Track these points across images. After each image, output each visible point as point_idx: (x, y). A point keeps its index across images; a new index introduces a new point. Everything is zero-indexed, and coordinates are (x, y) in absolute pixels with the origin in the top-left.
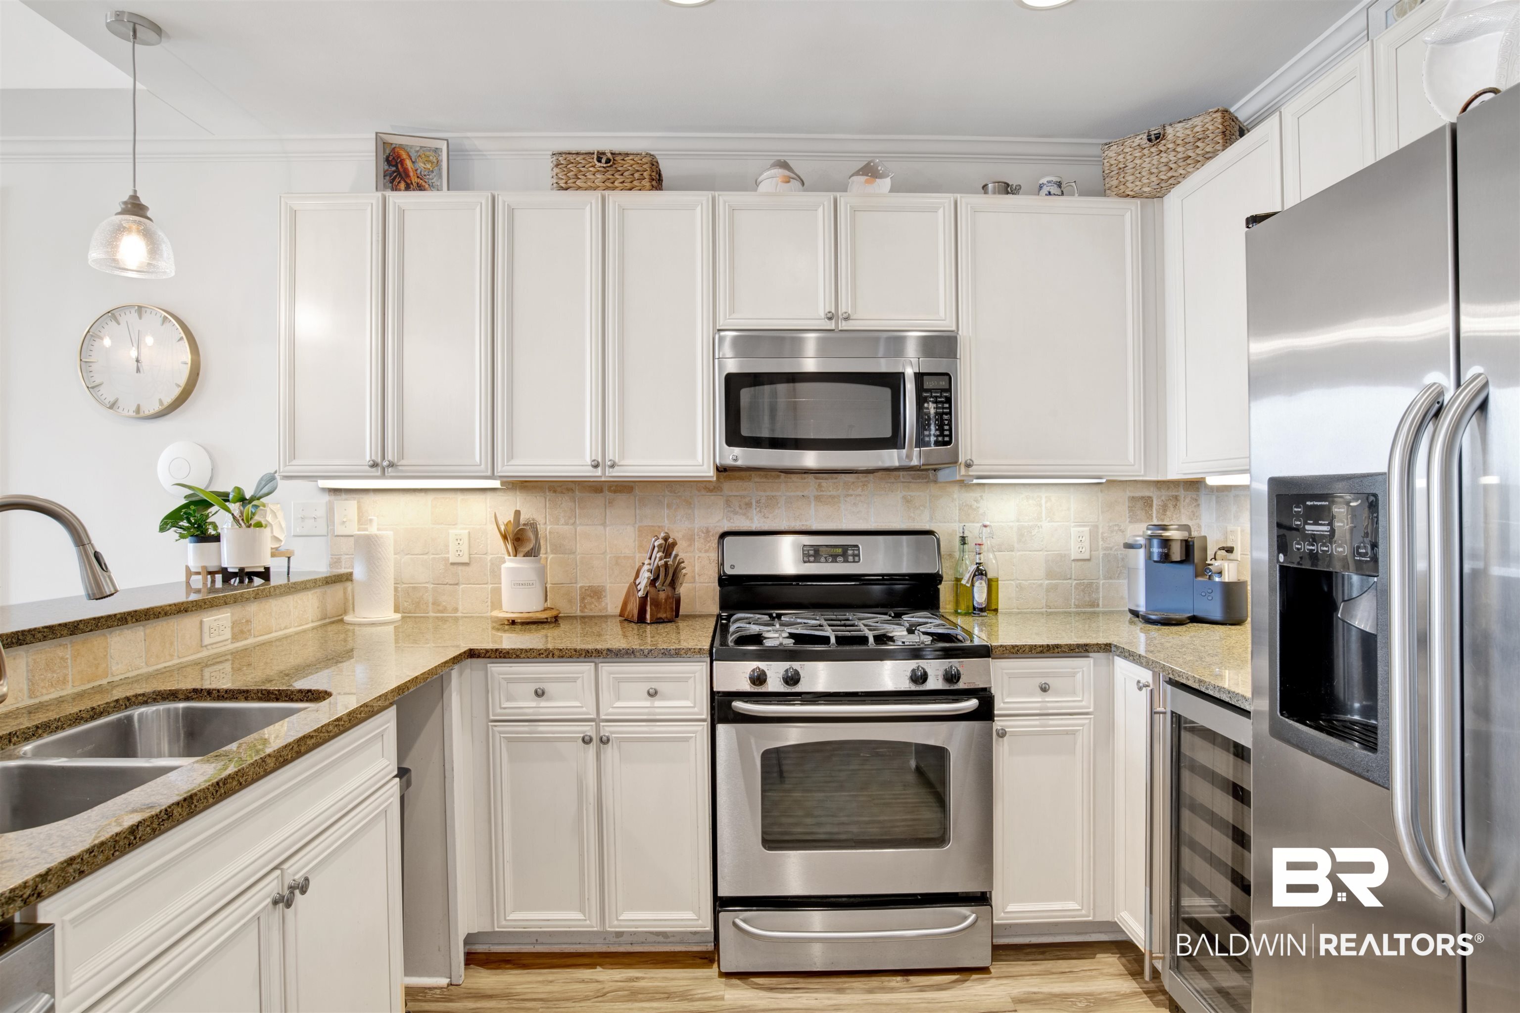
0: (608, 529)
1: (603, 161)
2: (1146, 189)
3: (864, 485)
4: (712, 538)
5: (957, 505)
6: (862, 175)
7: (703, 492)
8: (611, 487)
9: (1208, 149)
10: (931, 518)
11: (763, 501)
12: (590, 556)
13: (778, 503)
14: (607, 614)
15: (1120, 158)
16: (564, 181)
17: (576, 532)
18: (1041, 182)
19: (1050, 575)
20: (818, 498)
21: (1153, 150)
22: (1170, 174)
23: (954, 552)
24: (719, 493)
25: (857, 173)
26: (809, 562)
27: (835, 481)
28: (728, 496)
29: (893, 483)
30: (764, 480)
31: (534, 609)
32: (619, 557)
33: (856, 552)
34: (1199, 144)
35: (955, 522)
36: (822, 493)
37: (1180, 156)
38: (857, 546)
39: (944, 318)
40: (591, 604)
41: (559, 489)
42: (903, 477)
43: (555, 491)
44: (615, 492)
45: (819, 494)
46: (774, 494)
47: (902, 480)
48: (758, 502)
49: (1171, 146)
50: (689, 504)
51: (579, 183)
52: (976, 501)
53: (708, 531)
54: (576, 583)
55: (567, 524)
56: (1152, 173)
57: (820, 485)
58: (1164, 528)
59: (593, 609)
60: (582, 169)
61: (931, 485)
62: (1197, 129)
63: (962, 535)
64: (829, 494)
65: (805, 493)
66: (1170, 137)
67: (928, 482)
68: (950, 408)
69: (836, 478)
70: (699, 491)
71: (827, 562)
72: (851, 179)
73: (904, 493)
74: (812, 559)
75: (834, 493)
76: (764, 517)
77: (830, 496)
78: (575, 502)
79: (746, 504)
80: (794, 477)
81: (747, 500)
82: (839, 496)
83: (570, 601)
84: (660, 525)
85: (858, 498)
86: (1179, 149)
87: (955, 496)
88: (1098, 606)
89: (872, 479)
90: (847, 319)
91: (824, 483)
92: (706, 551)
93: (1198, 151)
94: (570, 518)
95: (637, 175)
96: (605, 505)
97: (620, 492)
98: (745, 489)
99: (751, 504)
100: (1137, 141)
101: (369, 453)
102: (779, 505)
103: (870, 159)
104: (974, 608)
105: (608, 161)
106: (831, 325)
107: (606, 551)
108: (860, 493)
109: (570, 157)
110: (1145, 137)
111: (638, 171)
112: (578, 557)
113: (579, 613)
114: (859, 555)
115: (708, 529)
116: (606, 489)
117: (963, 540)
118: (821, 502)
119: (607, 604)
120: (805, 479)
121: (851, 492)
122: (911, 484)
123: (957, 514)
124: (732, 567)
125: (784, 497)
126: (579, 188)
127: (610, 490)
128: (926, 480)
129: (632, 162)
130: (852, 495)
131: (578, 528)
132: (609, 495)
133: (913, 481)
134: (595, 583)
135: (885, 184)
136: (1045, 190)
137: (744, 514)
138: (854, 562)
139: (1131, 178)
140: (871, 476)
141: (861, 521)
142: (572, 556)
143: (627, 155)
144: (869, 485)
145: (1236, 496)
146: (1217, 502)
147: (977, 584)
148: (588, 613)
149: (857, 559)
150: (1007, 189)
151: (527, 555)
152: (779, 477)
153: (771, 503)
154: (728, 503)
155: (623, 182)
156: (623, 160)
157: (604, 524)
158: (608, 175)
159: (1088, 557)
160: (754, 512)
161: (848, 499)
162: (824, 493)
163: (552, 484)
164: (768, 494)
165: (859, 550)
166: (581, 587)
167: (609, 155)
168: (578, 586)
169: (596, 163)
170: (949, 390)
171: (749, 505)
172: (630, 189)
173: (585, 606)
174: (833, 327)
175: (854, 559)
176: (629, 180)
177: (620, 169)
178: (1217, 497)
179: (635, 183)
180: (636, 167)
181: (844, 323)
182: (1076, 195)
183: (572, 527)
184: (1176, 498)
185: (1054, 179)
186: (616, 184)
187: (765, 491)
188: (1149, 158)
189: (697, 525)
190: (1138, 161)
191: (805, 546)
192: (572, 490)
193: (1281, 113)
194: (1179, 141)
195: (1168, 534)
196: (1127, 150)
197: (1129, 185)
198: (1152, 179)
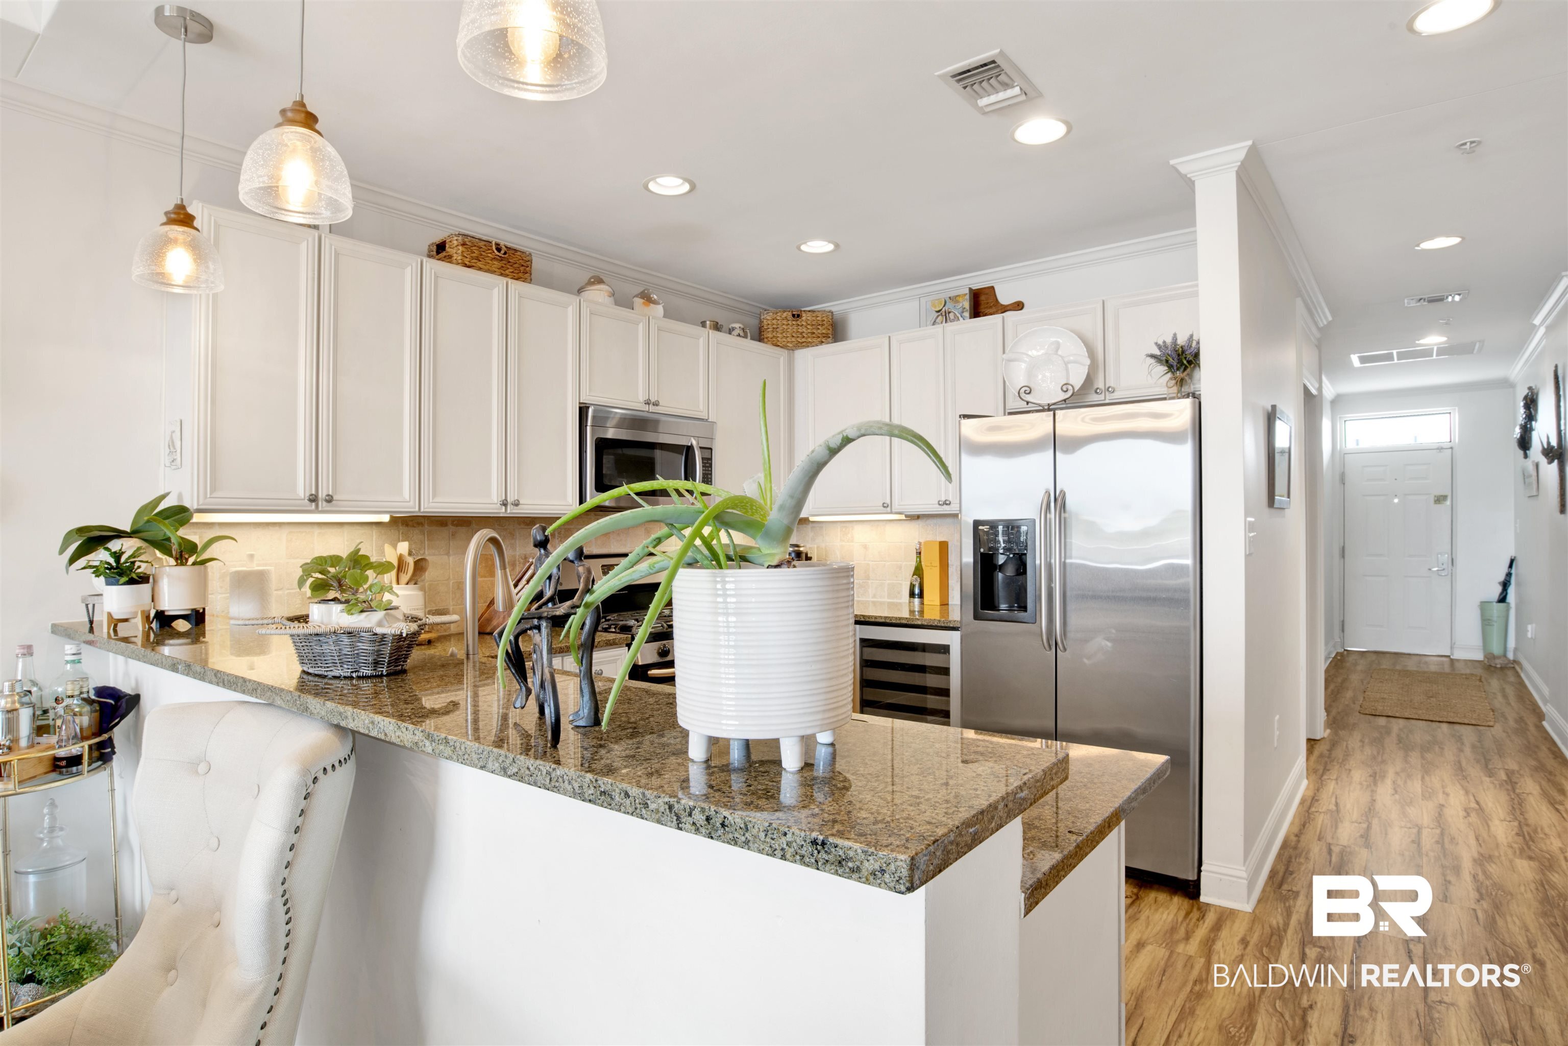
0: (451, 558)
1: (502, 252)
2: (791, 345)
6: (641, 298)
8: (453, 521)
9: (824, 331)
14: (451, 633)
15: (774, 322)
16: (468, 260)
18: (734, 325)
21: (794, 323)
22: (804, 340)
25: (636, 296)
34: (819, 327)
37: (809, 331)
39: (702, 410)
41: (410, 523)
43: (407, 525)
44: (457, 525)
49: (804, 323)
51: (479, 264)
56: (793, 337)
58: (797, 546)
60: (483, 253)
62: (818, 318)
66: (804, 318)
68: (711, 471)
70: (519, 524)
72: (635, 299)
78: (424, 534)
86: (809, 327)
90: (656, 405)
93: (819, 331)
95: (522, 269)
97: (461, 525)
100: (785, 314)
103: (645, 288)
105: (505, 253)
106: (647, 409)
107: (451, 577)
109: (474, 241)
110: (790, 314)
111: (523, 266)
112: (427, 584)
126: (480, 269)
127: (453, 524)
129: (518, 257)
132: (452, 528)
135: (659, 310)
136: (736, 332)
139: (780, 336)
143: (516, 250)
150: (717, 327)
155: (512, 272)
156: (514, 254)
157: (448, 554)
158: (503, 265)
167: (504, 248)
169: (496, 251)
170: (711, 459)
172: (516, 279)
174: (649, 410)
176: (516, 272)
177: (511, 261)
179: (519, 274)
180: (521, 262)
181: (654, 407)
182: (749, 338)
185: (742, 326)
186: (507, 272)
188: (792, 327)
189: (518, 554)
190: (784, 326)
191: (603, 566)
192: (421, 524)
193: (889, 337)
194: (809, 322)
195: (801, 549)
196: (778, 318)
197: (779, 339)
198: (793, 339)
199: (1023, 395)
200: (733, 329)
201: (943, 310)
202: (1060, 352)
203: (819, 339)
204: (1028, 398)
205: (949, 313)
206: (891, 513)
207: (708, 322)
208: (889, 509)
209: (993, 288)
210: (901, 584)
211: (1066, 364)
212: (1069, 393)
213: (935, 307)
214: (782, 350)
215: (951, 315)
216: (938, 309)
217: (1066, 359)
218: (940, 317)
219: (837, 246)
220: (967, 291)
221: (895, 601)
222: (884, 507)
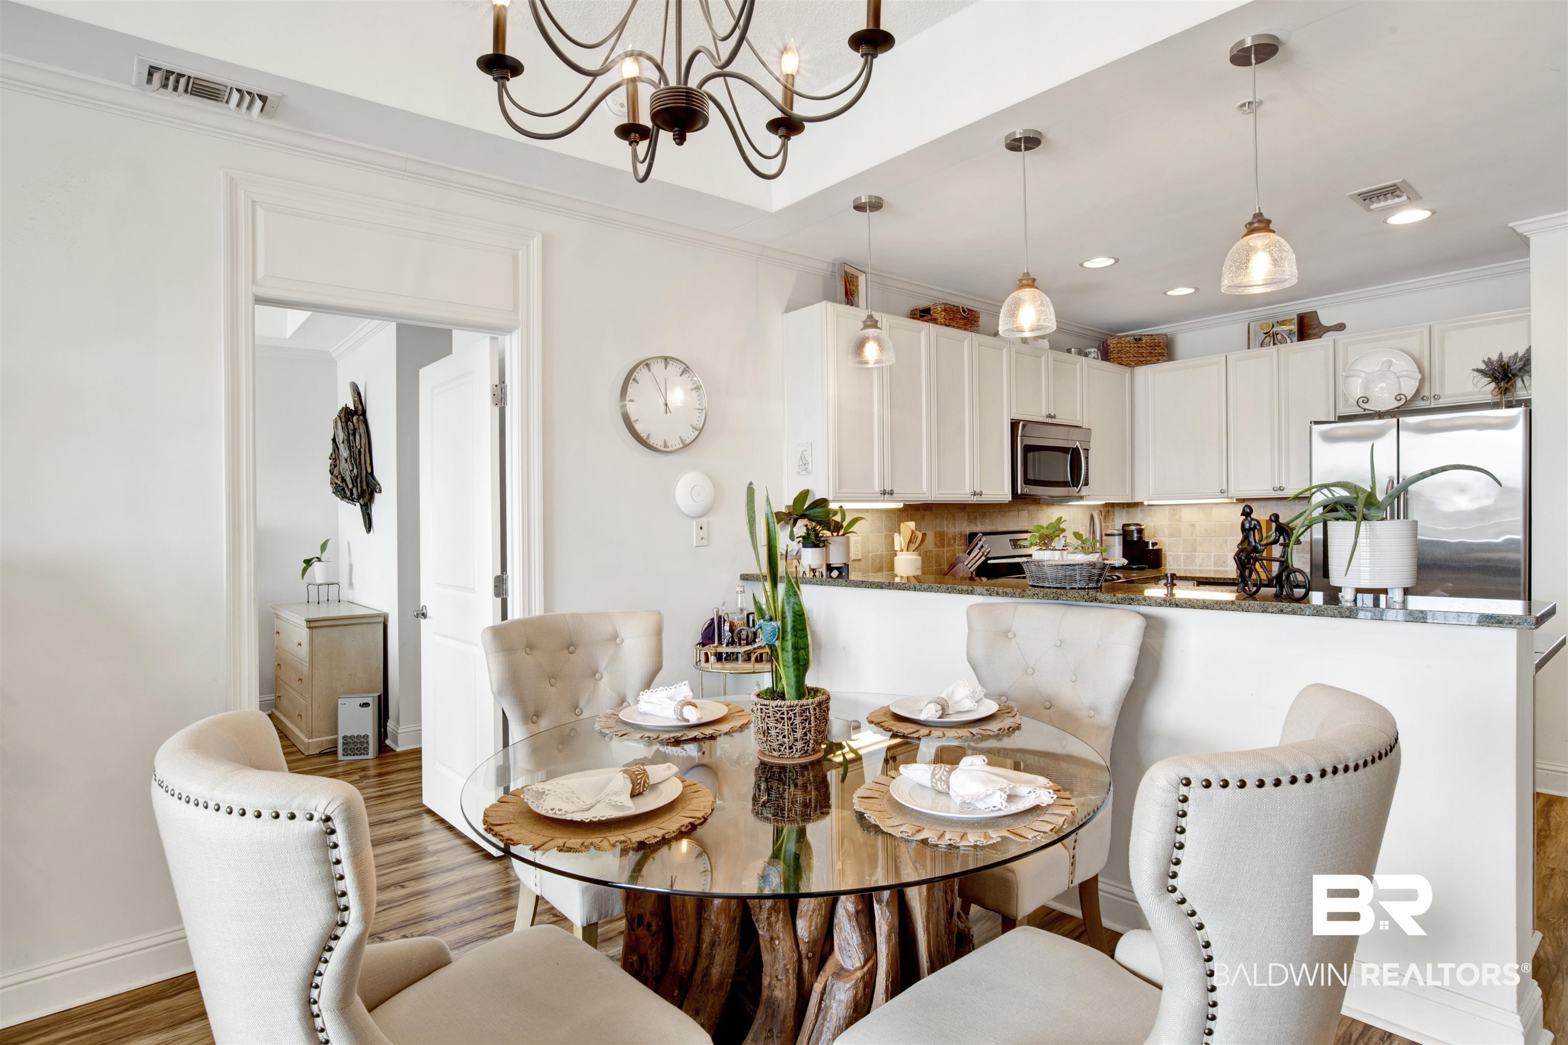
1: (966, 313)
2: (1133, 363)
9: (1160, 351)
11: (981, 514)
15: (1119, 345)
18: (1091, 350)
21: (1136, 345)
22: (1143, 359)
28: (968, 512)
34: (1157, 348)
37: (1148, 351)
39: (1079, 420)
48: (979, 515)
49: (1144, 346)
52: (1052, 514)
56: (1135, 356)
58: (1139, 525)
60: (956, 315)
62: (1155, 341)
66: (1144, 341)
68: (1090, 466)
71: (1018, 548)
74: (1014, 547)
75: (1006, 510)
79: (975, 517)
81: (975, 515)
82: (1008, 512)
86: (1148, 348)
90: (1054, 417)
92: (961, 546)
93: (1156, 351)
99: (977, 517)
100: (1128, 339)
101: (877, 488)
106: (1049, 421)
110: (1133, 338)
111: (975, 321)
126: (954, 327)
129: (975, 315)
130: (1012, 511)
136: (1092, 355)
137: (974, 523)
139: (1124, 356)
143: (973, 310)
146: (1127, 513)
153: (984, 516)
156: (971, 312)
158: (965, 321)
160: (978, 521)
167: (965, 310)
169: (962, 313)
170: (1088, 458)
176: (973, 325)
177: (970, 318)
178: (1127, 511)
179: (973, 328)
180: (976, 318)
181: (1053, 420)
182: (1100, 359)
184: (1108, 511)
185: (1095, 350)
186: (968, 326)
188: (1134, 349)
189: (957, 530)
190: (1127, 349)
191: (1010, 540)
193: (1226, 356)
194: (1148, 344)
196: (1122, 342)
197: (1123, 359)
198: (1135, 359)
199: (1361, 403)
200: (1090, 353)
201: (1271, 332)
202: (1392, 369)
203: (1156, 358)
204: (1366, 406)
205: (1277, 334)
206: (1227, 498)
207: (1073, 349)
208: (1225, 495)
209: (1316, 312)
210: (1227, 555)
211: (1398, 378)
212: (1403, 402)
213: (1263, 330)
214: (1126, 367)
215: (1279, 337)
216: (1266, 331)
217: (1398, 374)
218: (1268, 338)
219: (1197, 289)
220: (1295, 317)
221: (1221, 569)
222: (1222, 492)
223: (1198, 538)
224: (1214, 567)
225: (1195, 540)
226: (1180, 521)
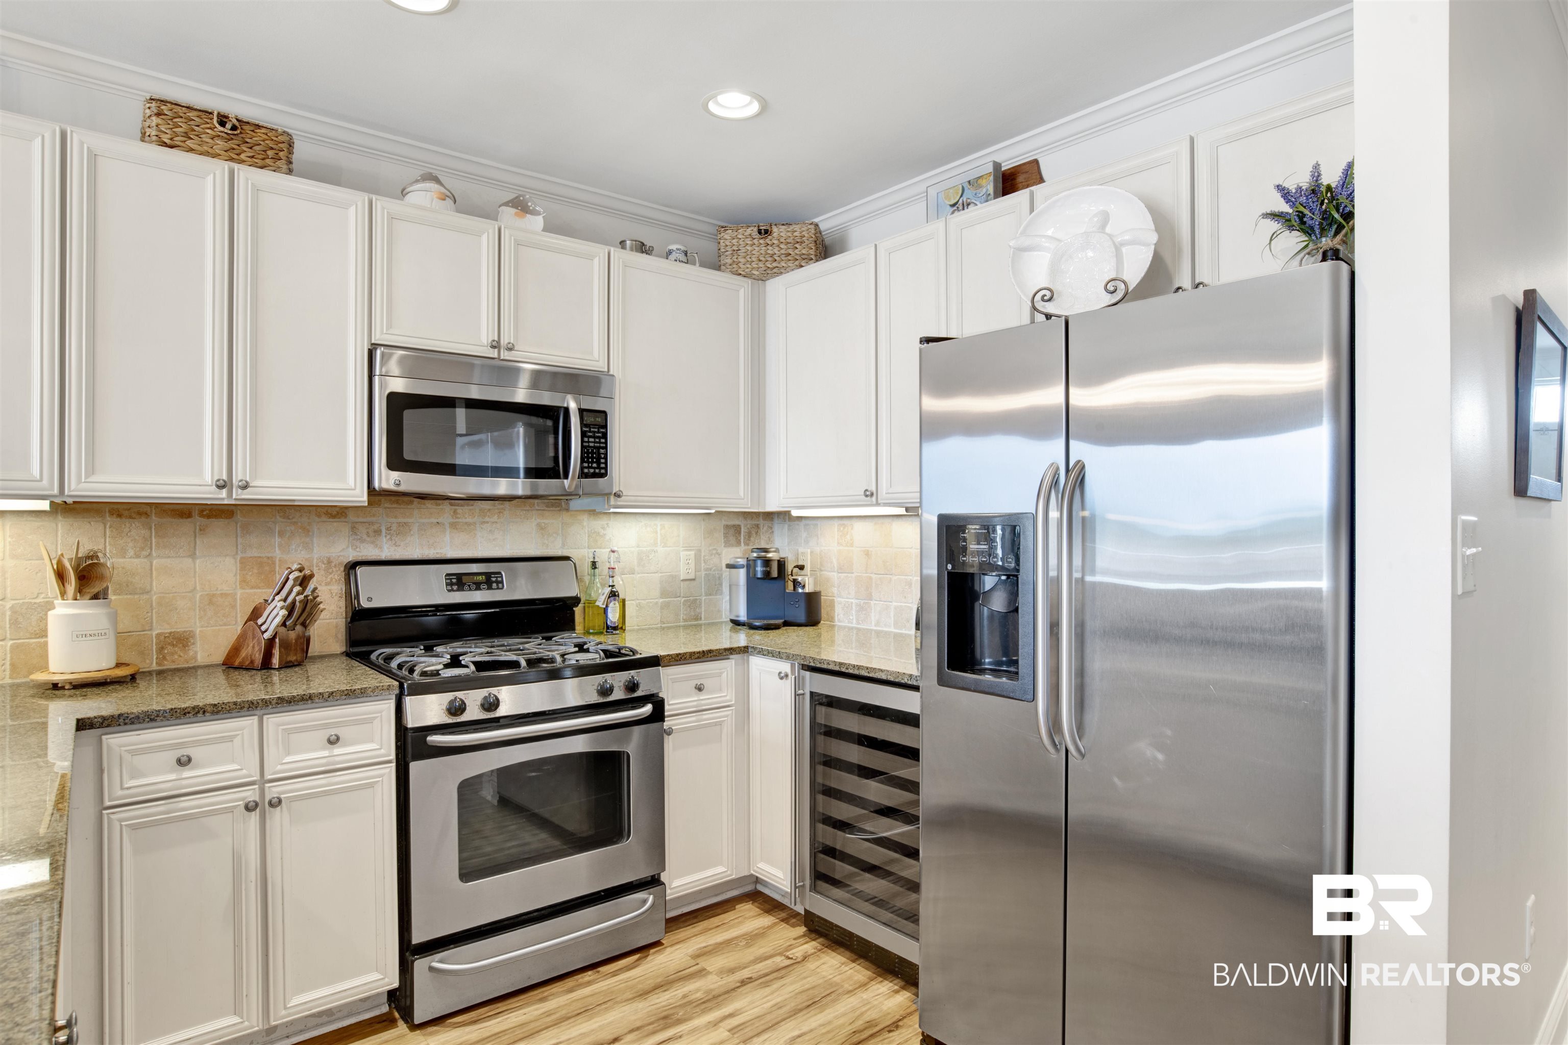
0: (198, 561)
1: (229, 126)
2: (756, 273)
3: (500, 512)
4: (334, 569)
5: (586, 531)
6: (512, 207)
7: (324, 518)
8: (203, 511)
9: (804, 252)
10: (563, 545)
11: (394, 527)
12: (171, 595)
13: (410, 530)
14: (196, 664)
15: (734, 241)
16: (168, 136)
17: (151, 566)
18: (671, 247)
19: (664, 594)
20: (453, 526)
21: (762, 241)
22: (775, 264)
23: (584, 576)
24: (343, 519)
25: (506, 204)
26: (452, 590)
27: (471, 507)
28: (353, 523)
29: (528, 510)
30: (395, 506)
31: (104, 665)
32: (214, 595)
33: (499, 579)
34: (797, 245)
35: (585, 548)
36: (457, 520)
37: (783, 252)
38: (500, 573)
39: (597, 359)
40: (172, 654)
41: (126, 513)
42: (538, 505)
43: (120, 516)
44: (209, 517)
45: (455, 521)
46: (405, 520)
47: (537, 507)
48: (388, 529)
49: (776, 242)
50: (307, 531)
51: (189, 143)
53: (329, 562)
54: (151, 630)
55: (138, 556)
56: (760, 261)
57: (455, 512)
58: (766, 550)
59: (177, 660)
60: (196, 128)
61: (564, 513)
62: (795, 234)
63: (592, 560)
64: (464, 520)
65: (440, 520)
66: (775, 235)
67: (560, 510)
68: (606, 443)
69: (472, 505)
70: (319, 516)
71: (470, 590)
72: (501, 208)
73: (539, 521)
74: (455, 587)
75: (469, 520)
76: (395, 545)
77: (466, 523)
78: (150, 528)
79: (375, 531)
80: (429, 504)
81: (375, 527)
82: (475, 523)
83: (142, 654)
84: (269, 555)
85: (494, 526)
86: (782, 246)
87: (585, 524)
88: (701, 619)
89: (508, 506)
90: (510, 349)
91: (460, 510)
92: (327, 584)
93: (797, 251)
94: (142, 549)
95: (270, 153)
96: (195, 532)
97: (216, 517)
98: (374, 515)
99: (381, 531)
100: (749, 231)
102: (412, 532)
103: (520, 193)
104: (608, 627)
105: (234, 128)
106: (494, 353)
107: (195, 588)
108: (496, 520)
109: (178, 109)
110: (756, 229)
111: (272, 148)
112: (154, 598)
113: (154, 667)
114: (502, 582)
115: (329, 558)
116: (195, 513)
117: (594, 565)
118: (457, 529)
119: (196, 653)
120: (440, 505)
121: (487, 519)
122: (545, 512)
123: (587, 541)
124: (370, 599)
125: (417, 524)
128: (559, 509)
129: (265, 137)
130: (488, 522)
131: (154, 562)
132: (199, 521)
133: (546, 509)
134: (180, 628)
135: (537, 222)
136: (673, 256)
137: (373, 542)
138: (498, 588)
139: (742, 260)
140: (507, 504)
141: (497, 548)
142: (145, 597)
143: (258, 126)
144: (505, 513)
145: (806, 525)
147: (611, 605)
148: (168, 665)
149: (500, 585)
150: (642, 248)
151: (95, 597)
152: (411, 502)
153: (403, 530)
154: (354, 530)
155: (253, 157)
156: (253, 131)
157: (193, 556)
158: (231, 144)
159: (693, 577)
160: (384, 540)
161: (484, 526)
162: (460, 520)
163: (112, 506)
164: (401, 520)
165: (502, 577)
166: (158, 635)
167: (235, 121)
168: (154, 633)
169: (217, 125)
170: (605, 427)
171: (378, 532)
172: (262, 168)
173: (164, 658)
174: (496, 355)
175: (497, 585)
176: (261, 156)
177: (248, 140)
178: (789, 526)
179: (268, 161)
180: (271, 144)
181: (507, 353)
182: (698, 264)
183: (146, 560)
184: (757, 526)
185: (683, 248)
186: (243, 156)
187: (396, 517)
188: (758, 248)
190: (749, 248)
191: (448, 575)
192: (147, 515)
193: (876, 245)
194: (782, 240)
195: (770, 555)
196: (740, 236)
197: (740, 265)
198: (761, 265)
199: (1040, 305)
200: (670, 252)
201: (961, 201)
202: (1108, 230)
203: (797, 263)
204: (1047, 307)
205: (969, 204)
206: (878, 504)
207: (628, 242)
208: (874, 499)
209: (1036, 162)
211: (1118, 248)
212: (1123, 292)
213: (949, 200)
214: (745, 279)
215: (971, 208)
216: (953, 202)
217: (1118, 240)
218: (955, 213)
220: (990, 168)
222: (867, 496)
223: (873, 576)
224: (895, 628)
225: (871, 578)
226: (852, 545)
